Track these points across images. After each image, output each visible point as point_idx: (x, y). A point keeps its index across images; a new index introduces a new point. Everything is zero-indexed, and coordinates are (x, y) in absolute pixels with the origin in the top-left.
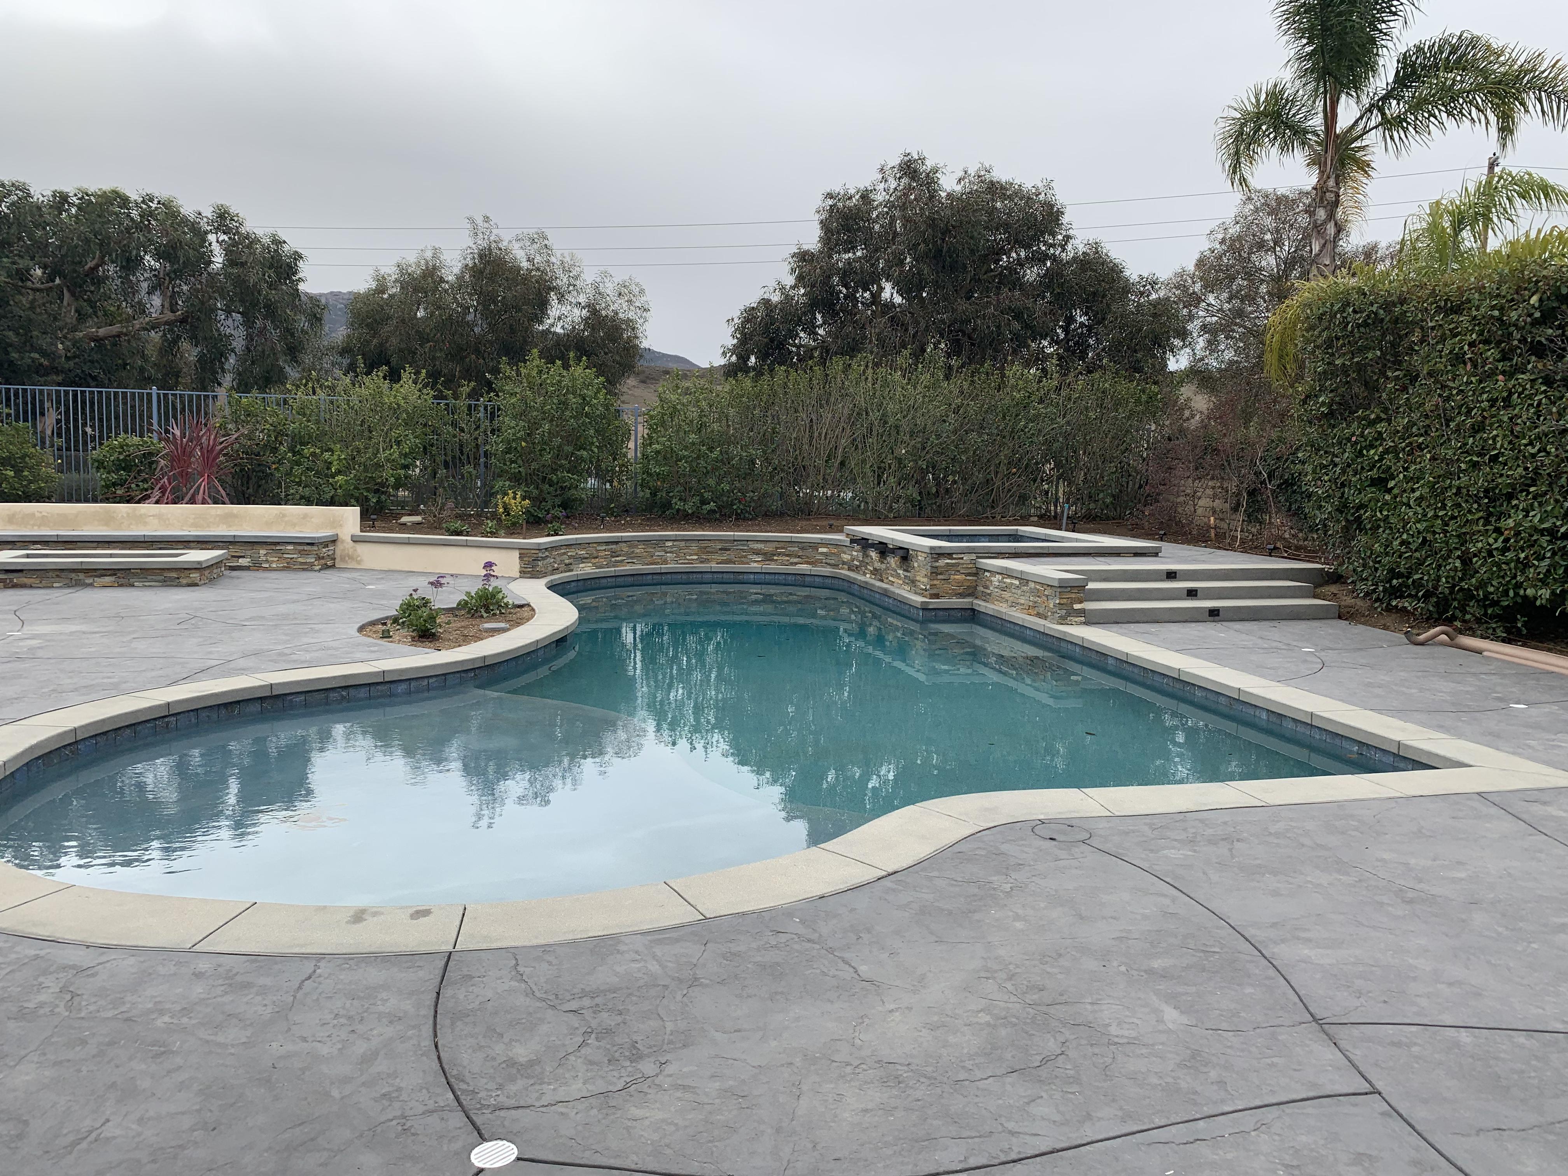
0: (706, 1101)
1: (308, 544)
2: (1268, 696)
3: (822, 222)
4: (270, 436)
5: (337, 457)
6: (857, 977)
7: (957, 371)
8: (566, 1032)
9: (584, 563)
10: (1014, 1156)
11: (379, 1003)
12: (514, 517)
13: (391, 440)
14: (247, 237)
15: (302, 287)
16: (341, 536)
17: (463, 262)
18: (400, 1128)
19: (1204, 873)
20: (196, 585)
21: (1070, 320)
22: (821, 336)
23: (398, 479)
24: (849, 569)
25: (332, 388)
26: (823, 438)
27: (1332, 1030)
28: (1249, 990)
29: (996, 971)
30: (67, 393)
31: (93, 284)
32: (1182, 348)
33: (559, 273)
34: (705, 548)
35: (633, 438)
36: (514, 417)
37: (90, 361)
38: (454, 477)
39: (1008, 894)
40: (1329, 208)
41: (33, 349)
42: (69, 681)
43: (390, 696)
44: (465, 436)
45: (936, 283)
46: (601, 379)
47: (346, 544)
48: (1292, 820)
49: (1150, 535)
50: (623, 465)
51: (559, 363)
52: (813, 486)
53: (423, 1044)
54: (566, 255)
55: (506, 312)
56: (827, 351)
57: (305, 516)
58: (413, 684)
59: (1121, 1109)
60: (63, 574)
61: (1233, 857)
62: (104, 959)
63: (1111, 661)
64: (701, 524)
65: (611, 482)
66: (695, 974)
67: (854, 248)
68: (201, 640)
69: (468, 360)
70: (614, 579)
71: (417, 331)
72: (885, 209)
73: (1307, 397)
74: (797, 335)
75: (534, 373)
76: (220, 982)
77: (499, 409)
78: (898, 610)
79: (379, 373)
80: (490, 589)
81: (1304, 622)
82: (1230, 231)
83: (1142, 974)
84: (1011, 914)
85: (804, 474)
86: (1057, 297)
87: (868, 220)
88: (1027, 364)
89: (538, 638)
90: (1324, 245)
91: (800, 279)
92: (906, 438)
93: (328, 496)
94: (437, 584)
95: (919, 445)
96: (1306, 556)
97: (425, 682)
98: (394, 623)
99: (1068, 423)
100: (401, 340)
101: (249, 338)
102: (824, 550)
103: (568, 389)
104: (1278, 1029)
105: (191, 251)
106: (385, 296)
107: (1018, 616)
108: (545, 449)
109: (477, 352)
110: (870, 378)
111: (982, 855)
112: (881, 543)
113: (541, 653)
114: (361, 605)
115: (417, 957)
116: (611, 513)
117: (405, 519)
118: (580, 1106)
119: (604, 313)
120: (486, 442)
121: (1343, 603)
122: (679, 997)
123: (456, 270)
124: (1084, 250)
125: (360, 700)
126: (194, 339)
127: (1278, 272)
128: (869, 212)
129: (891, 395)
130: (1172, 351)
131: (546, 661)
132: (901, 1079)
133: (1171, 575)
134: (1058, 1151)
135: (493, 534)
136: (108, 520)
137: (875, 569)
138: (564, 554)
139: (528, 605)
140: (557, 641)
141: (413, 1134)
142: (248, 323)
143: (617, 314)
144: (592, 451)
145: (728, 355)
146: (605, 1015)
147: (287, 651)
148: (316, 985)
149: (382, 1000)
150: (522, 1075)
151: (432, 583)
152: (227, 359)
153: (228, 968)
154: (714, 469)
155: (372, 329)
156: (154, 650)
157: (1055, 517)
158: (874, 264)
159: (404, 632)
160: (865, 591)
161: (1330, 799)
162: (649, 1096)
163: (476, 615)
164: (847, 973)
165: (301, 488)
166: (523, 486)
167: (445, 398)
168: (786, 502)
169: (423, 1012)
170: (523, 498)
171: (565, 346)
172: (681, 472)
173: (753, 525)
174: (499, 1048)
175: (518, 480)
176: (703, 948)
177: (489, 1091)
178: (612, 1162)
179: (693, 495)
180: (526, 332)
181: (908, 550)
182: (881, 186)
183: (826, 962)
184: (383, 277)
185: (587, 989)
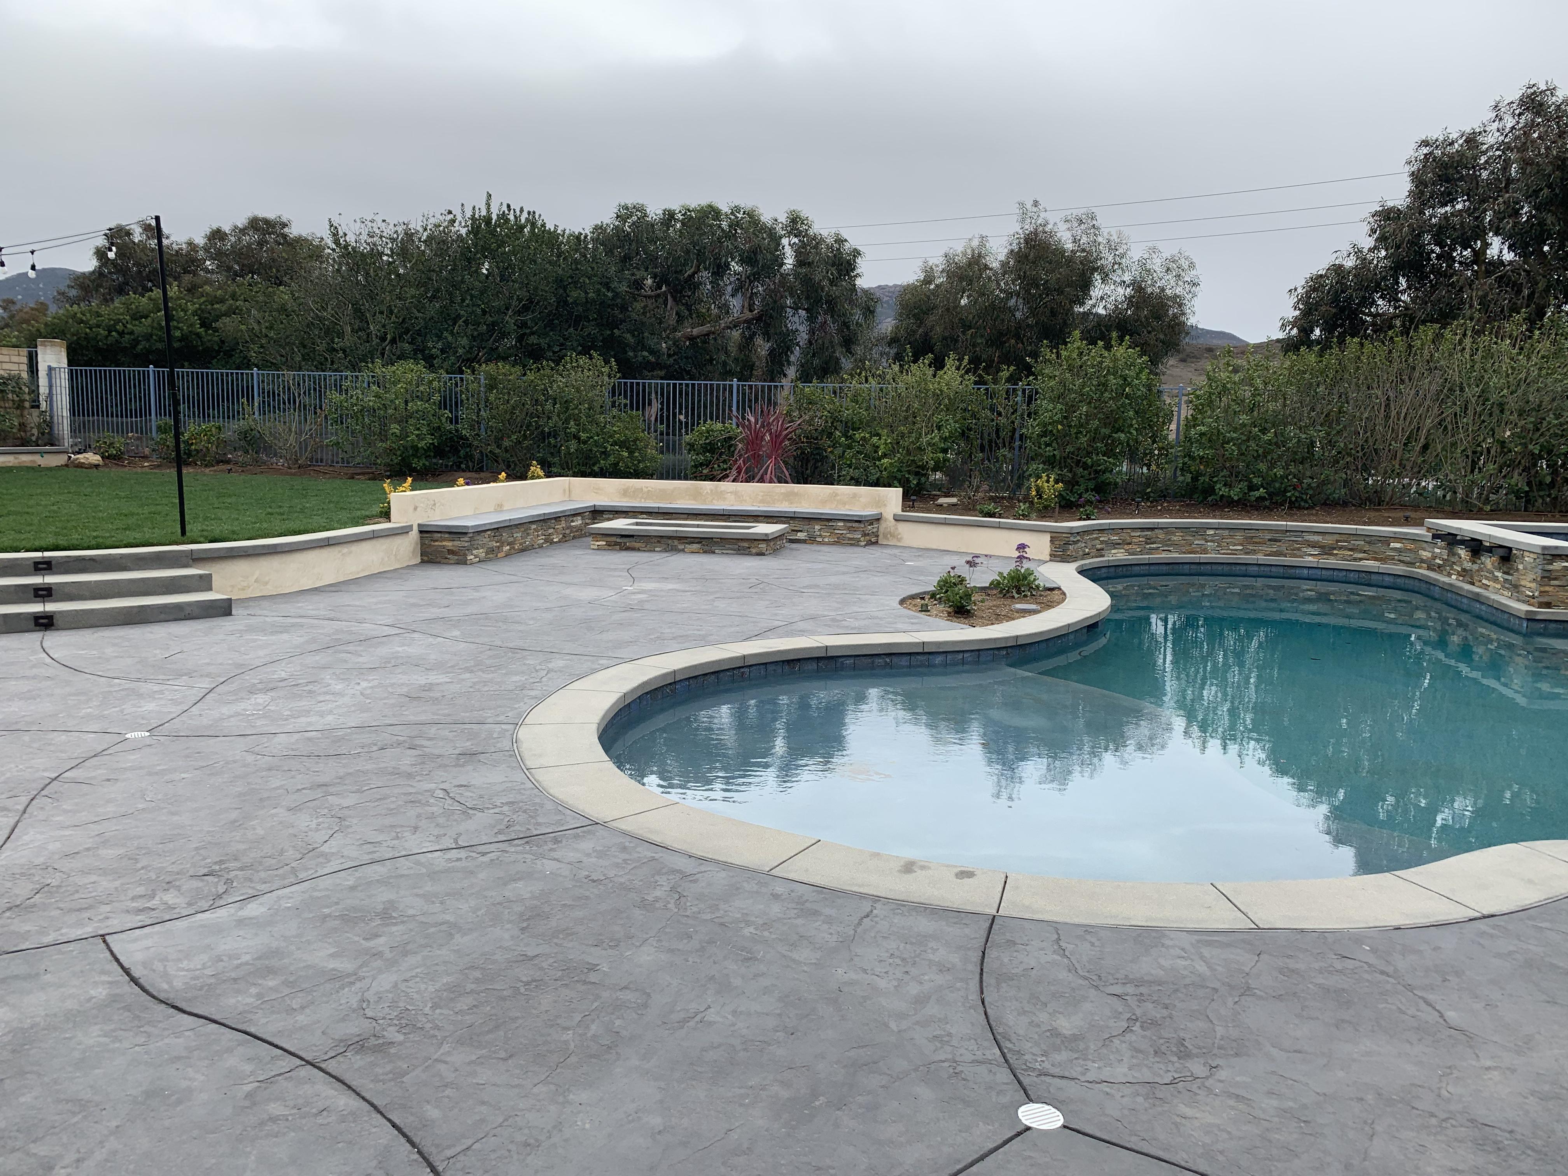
0: (1262, 1116)
1: (856, 521)
3: (1413, 174)
4: (827, 422)
5: (883, 442)
6: (1441, 1021)
8: (1110, 1014)
9: (1115, 548)
11: (930, 951)
12: (1046, 500)
13: (932, 425)
14: (814, 238)
15: (858, 281)
16: (884, 515)
17: (1009, 248)
18: (952, 1071)
20: (763, 554)
22: (1403, 302)
23: (937, 462)
24: (1429, 569)
25: (882, 377)
26: (1402, 418)
30: (668, 385)
31: (690, 289)
33: (1105, 253)
34: (1251, 537)
35: (1175, 418)
36: (1051, 400)
37: (685, 357)
38: (989, 460)
41: (644, 348)
42: (668, 631)
43: (928, 666)
44: (1002, 420)
46: (1145, 358)
47: (889, 522)
50: (1163, 448)
51: (1101, 343)
52: (1385, 473)
53: (970, 997)
54: (1113, 232)
55: (1047, 295)
56: (1411, 321)
57: (855, 496)
58: (949, 657)
60: (663, 540)
62: (703, 868)
64: (1248, 512)
65: (1149, 466)
66: (1247, 983)
67: (1452, 201)
68: (768, 602)
69: (1007, 345)
70: (1147, 567)
71: (961, 319)
72: (1498, 153)
74: (1374, 302)
75: (1075, 355)
76: (794, 906)
77: (1037, 393)
78: (1493, 619)
79: (925, 361)
80: (1023, 571)
85: (1376, 458)
87: (1474, 167)
89: (1069, 622)
91: (1382, 239)
92: (1514, 417)
93: (874, 478)
94: (972, 564)
95: (1531, 426)
97: (960, 656)
98: (931, 598)
100: (945, 328)
101: (812, 332)
102: (1398, 545)
103: (1108, 370)
105: (768, 254)
106: (932, 287)
108: (1081, 432)
109: (1018, 337)
110: (1468, 348)
112: (1473, 539)
113: (1072, 637)
114: (903, 579)
115: (964, 915)
116: (1146, 497)
117: (942, 500)
118: (1128, 1090)
119: (1149, 290)
120: (1022, 426)
122: (1230, 1003)
123: (1002, 257)
125: (903, 667)
126: (767, 336)
128: (1476, 158)
129: (1496, 368)
131: (1077, 645)
132: (1500, 1146)
135: (1025, 517)
136: (697, 495)
137: (1464, 570)
138: (1097, 538)
139: (1059, 589)
140: (1089, 626)
141: (964, 1079)
142: (811, 318)
143: (1163, 290)
144: (1131, 433)
145: (1288, 328)
146: (1150, 1006)
147: (839, 618)
148: (873, 923)
149: (932, 948)
150: (1066, 1047)
151: (968, 562)
152: (792, 352)
153: (799, 894)
154: (1265, 454)
155: (918, 319)
156: (732, 609)
158: (1477, 218)
159: (941, 607)
160: (1449, 595)
162: (1198, 1097)
163: (1008, 595)
164: (1431, 1017)
165: (851, 470)
166: (1056, 470)
167: (985, 383)
168: (1350, 490)
169: (970, 967)
170: (1057, 482)
171: (1105, 326)
172: (1228, 455)
173: (1309, 515)
174: (1043, 1017)
175: (1052, 464)
176: (1257, 958)
177: (1034, 1055)
178: (1161, 1154)
179: (1240, 481)
180: (1067, 314)
181: (1510, 549)
182: (1496, 125)
183: (1403, 1000)
184: (931, 268)
185: (1131, 977)
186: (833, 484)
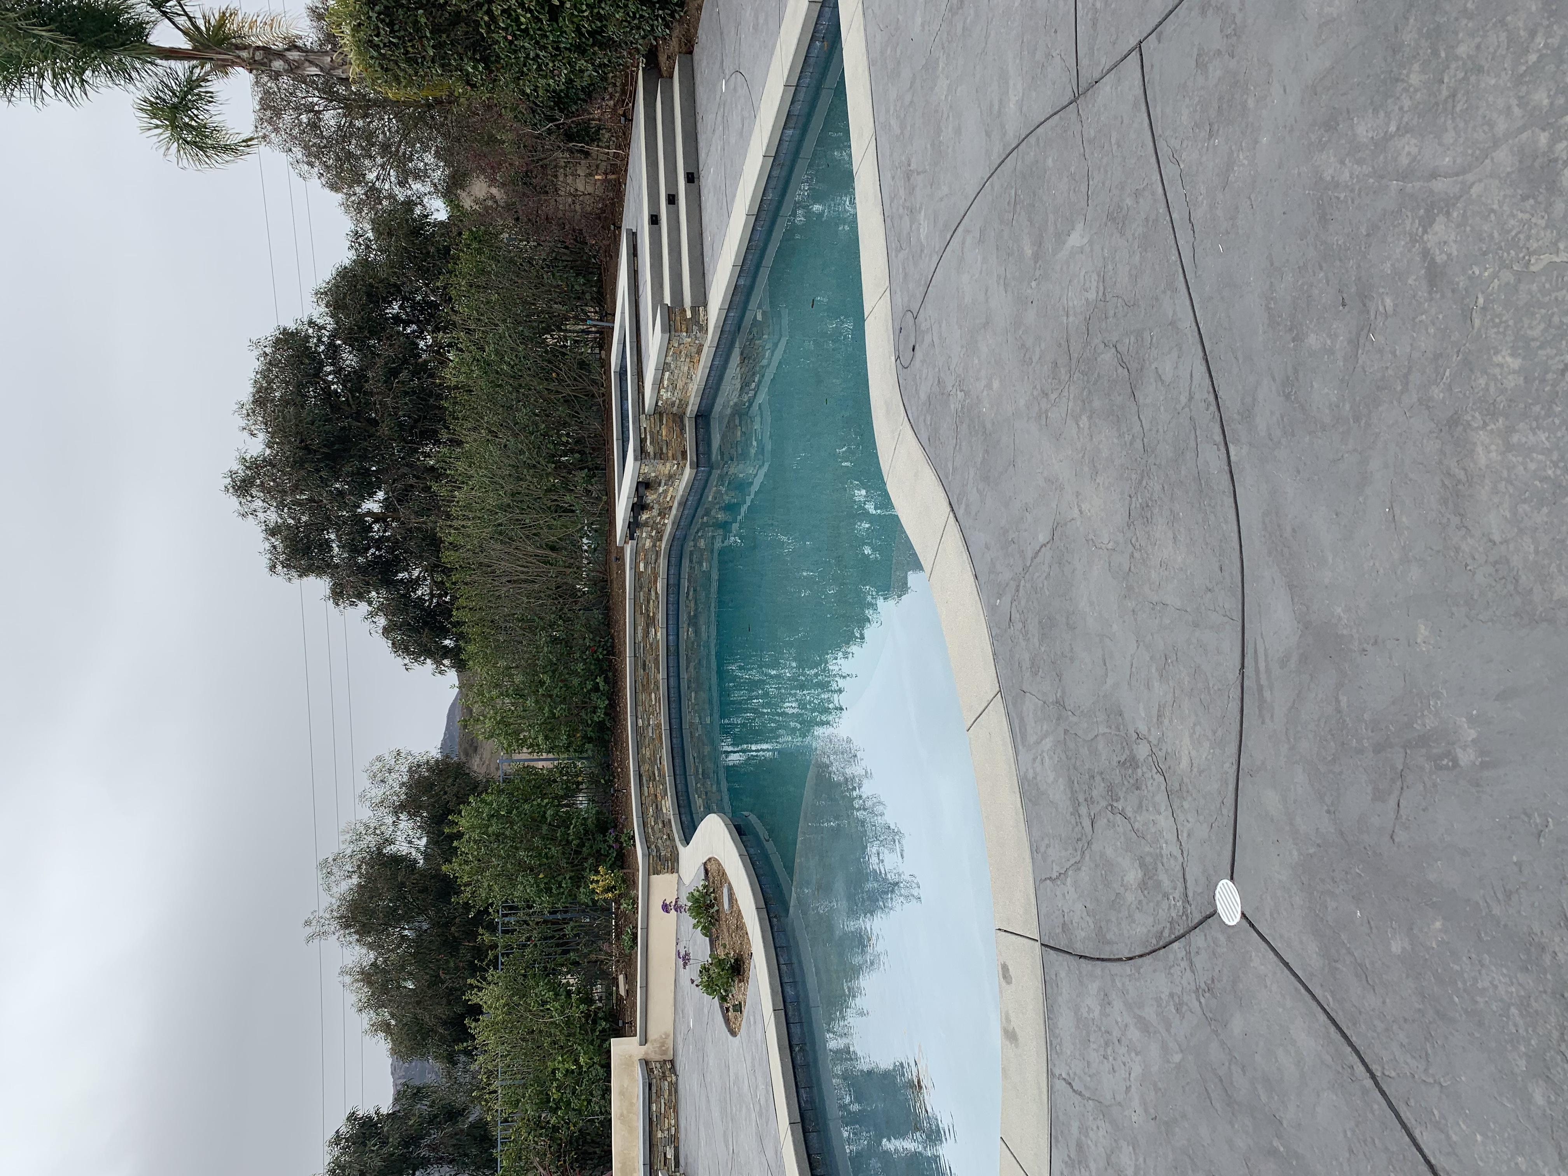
0: (1171, 695)
1: (650, 1089)
2: (770, 128)
3: (300, 576)
4: (541, 1135)
5: (560, 1064)
6: (1049, 546)
7: (453, 434)
8: (1112, 831)
9: (661, 809)
10: (1211, 398)
11: (1091, 1015)
12: (616, 882)
13: (541, 1011)
15: (384, 1111)
16: (640, 1056)
17: (353, 944)
18: (1207, 995)
19: (941, 199)
21: (397, 319)
22: (420, 573)
23: (581, 1001)
24: (660, 540)
25: (490, 1074)
26: (527, 569)
27: (1083, 85)
28: (1050, 162)
29: (1040, 409)
32: (424, 206)
33: (363, 844)
34: (643, 686)
35: (532, 764)
36: (514, 886)
38: (578, 944)
39: (967, 394)
40: (271, 57)
43: (798, 1002)
44: (535, 935)
45: (364, 457)
46: (471, 799)
47: (650, 1051)
48: (887, 111)
49: (615, 239)
50: (561, 772)
51: (455, 844)
52: (578, 578)
53: (1129, 972)
54: (342, 838)
55: (405, 898)
56: (437, 566)
57: (622, 1093)
58: (786, 980)
59: (1164, 292)
61: (925, 172)
63: (742, 282)
64: (619, 691)
65: (579, 784)
66: (1052, 703)
67: (328, 542)
69: (456, 934)
70: (678, 777)
71: (429, 987)
72: (286, 510)
73: (468, 83)
74: (420, 598)
75: (467, 868)
77: (506, 902)
78: (699, 492)
79: (472, 1026)
80: (690, 904)
81: (697, 89)
82: (299, 157)
83: (1038, 266)
84: (985, 393)
85: (564, 587)
86: (373, 334)
87: (297, 528)
88: (444, 362)
89: (737, 855)
90: (310, 62)
91: (360, 596)
92: (524, 484)
93: (601, 1071)
94: (686, 959)
95: (531, 471)
96: (632, 84)
97: (784, 968)
98: (726, 1001)
99: (504, 321)
100: (438, 1003)
102: (642, 565)
103: (483, 834)
104: (1085, 136)
106: (393, 1022)
107: (700, 373)
108: (546, 854)
109: (447, 925)
110: (462, 523)
111: (931, 419)
112: (632, 510)
113: (752, 851)
114: (709, 1032)
115: (1047, 978)
116: (610, 783)
117: (622, 991)
118: (1181, 817)
119: (403, 797)
120: (541, 913)
121: (677, 50)
122: (1075, 719)
123: (364, 951)
124: (323, 306)
125: (803, 1033)
127: (341, 108)
128: (289, 527)
129: (480, 501)
130: (426, 216)
132: (1145, 505)
133: (654, 220)
134: (1205, 354)
135: (635, 902)
137: (659, 514)
138: (653, 828)
139: (705, 864)
140: (740, 835)
141: (1213, 981)
143: (403, 784)
144: (546, 805)
145: (444, 668)
146: (1095, 793)
147: (757, 1108)
148: (1076, 1078)
149: (1088, 1012)
150: (1154, 875)
151: (685, 965)
153: (1063, 1166)
154: (562, 679)
155: (427, 1034)
157: (601, 333)
158: (344, 521)
159: (735, 990)
160: (682, 524)
161: (867, 73)
162: (1169, 750)
163: (716, 917)
164: (1047, 554)
165: (594, 1099)
166: (585, 874)
167: (496, 957)
168: (594, 605)
169: (1098, 971)
170: (597, 872)
171: (439, 837)
172: (566, 713)
173: (619, 638)
174: (1130, 897)
175: (579, 878)
176: (1028, 694)
177: (1170, 908)
178: (1232, 787)
179: (590, 699)
180: (425, 876)
181: (638, 483)
182: (261, 515)
183: (1037, 574)
184: (372, 1025)
185: (1071, 810)
186: (610, 1120)
